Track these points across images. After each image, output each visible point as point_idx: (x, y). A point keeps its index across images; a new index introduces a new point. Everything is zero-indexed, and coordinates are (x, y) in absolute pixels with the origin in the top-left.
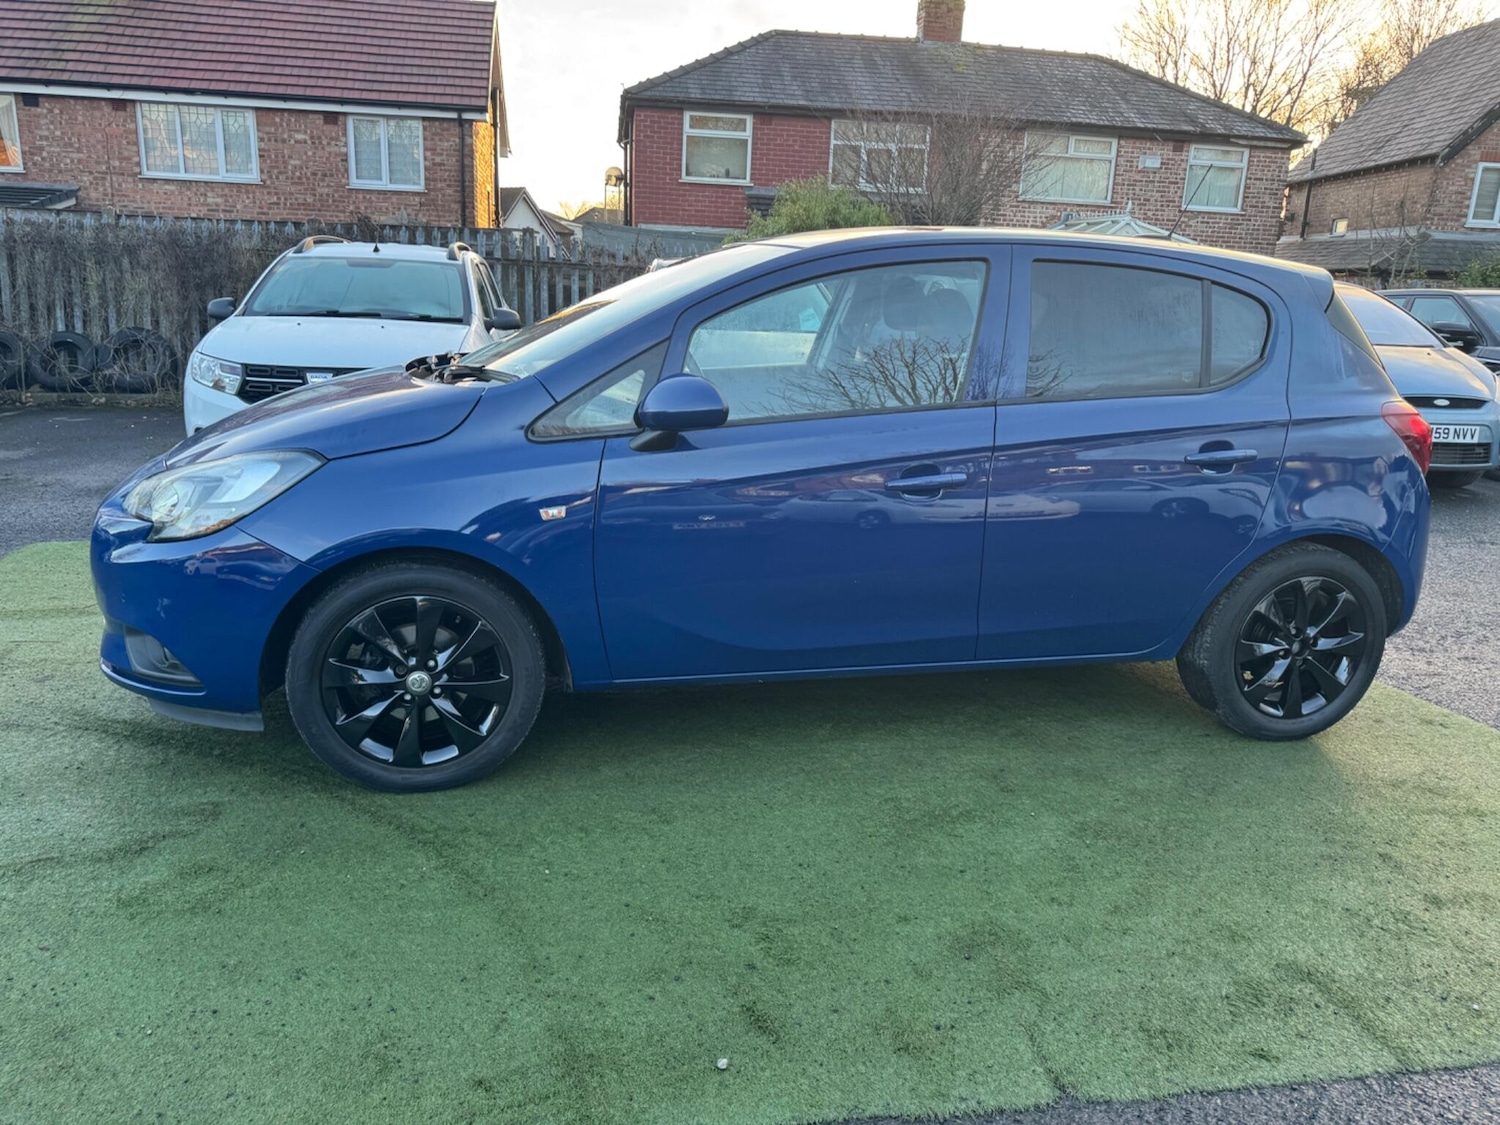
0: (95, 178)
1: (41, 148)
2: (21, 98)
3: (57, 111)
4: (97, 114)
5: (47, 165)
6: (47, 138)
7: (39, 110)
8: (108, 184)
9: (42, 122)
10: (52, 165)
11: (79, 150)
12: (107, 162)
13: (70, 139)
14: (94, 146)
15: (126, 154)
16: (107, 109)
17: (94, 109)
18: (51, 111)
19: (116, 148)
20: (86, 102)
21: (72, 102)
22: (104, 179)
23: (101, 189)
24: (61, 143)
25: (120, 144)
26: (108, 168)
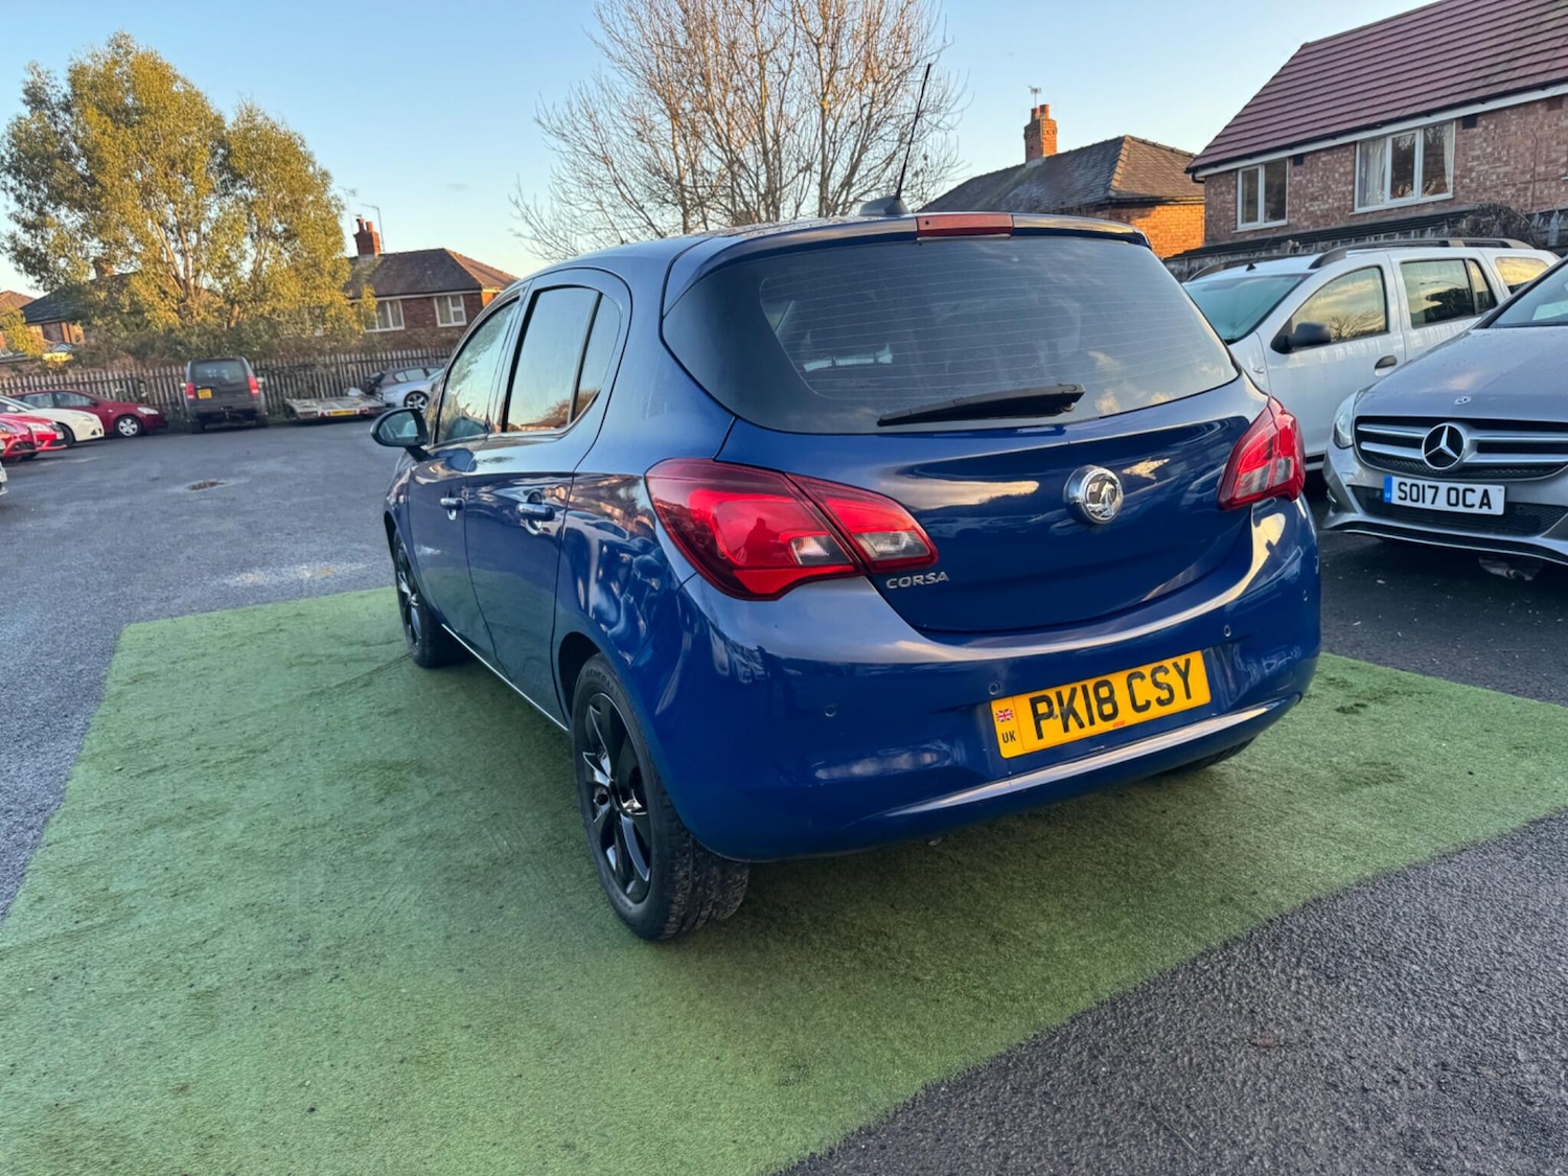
0: (1518, 190)
1: (1471, 170)
2: (1461, 122)
3: (1492, 127)
4: (1531, 119)
5: (1474, 185)
6: (1477, 158)
7: (1475, 130)
8: (1529, 194)
9: (1477, 142)
10: (1479, 185)
11: (1507, 163)
12: (1533, 170)
13: (1499, 153)
14: (1522, 155)
15: (1554, 156)
16: (1541, 110)
17: (1528, 114)
18: (1486, 128)
19: (1544, 152)
20: (1522, 109)
21: (1508, 112)
22: (1526, 189)
23: (1522, 200)
24: (1491, 160)
25: (1549, 146)
26: (1533, 176)
